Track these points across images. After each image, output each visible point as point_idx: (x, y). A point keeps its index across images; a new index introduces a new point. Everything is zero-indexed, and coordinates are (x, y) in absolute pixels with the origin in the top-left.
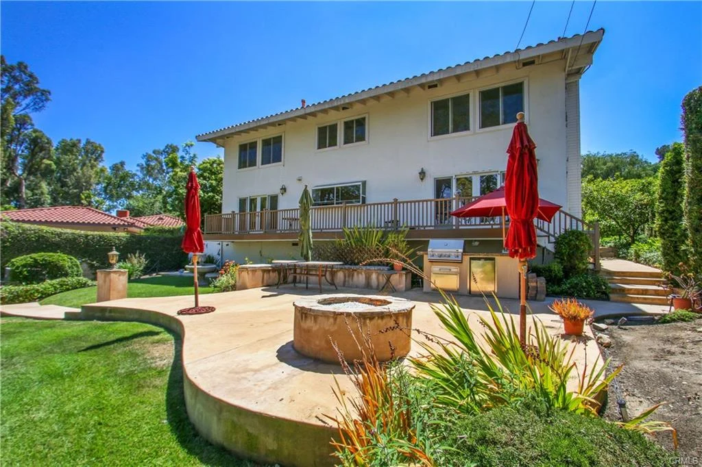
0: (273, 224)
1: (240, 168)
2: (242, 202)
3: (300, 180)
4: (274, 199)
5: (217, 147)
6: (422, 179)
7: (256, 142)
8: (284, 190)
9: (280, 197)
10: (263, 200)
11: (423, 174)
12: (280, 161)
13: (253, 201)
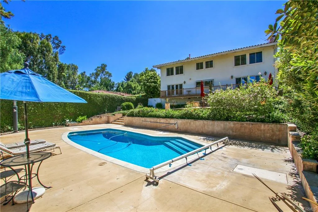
0: (181, 93)
1: (167, 76)
2: (169, 87)
3: (190, 79)
4: (181, 85)
5: (157, 69)
6: (232, 78)
7: (173, 68)
8: (185, 82)
9: (183, 85)
10: (177, 86)
11: (232, 77)
12: (183, 73)
13: (173, 86)
